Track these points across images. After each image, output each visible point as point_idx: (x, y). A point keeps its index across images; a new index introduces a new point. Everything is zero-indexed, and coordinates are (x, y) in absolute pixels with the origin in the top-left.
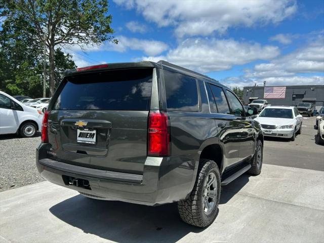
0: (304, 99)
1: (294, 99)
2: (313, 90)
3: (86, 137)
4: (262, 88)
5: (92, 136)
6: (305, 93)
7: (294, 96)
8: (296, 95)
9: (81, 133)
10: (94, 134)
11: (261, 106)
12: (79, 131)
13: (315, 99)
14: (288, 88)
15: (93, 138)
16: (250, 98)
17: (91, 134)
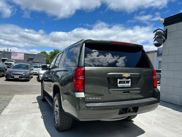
0: (33, 61)
1: (28, 60)
2: (37, 57)
3: (124, 83)
4: (10, 53)
5: (128, 82)
6: (34, 58)
7: (28, 59)
8: (30, 59)
9: (120, 81)
10: (129, 81)
11: (13, 64)
12: (119, 80)
13: (38, 61)
14: (25, 54)
15: (129, 83)
16: (2, 58)
17: (127, 81)
